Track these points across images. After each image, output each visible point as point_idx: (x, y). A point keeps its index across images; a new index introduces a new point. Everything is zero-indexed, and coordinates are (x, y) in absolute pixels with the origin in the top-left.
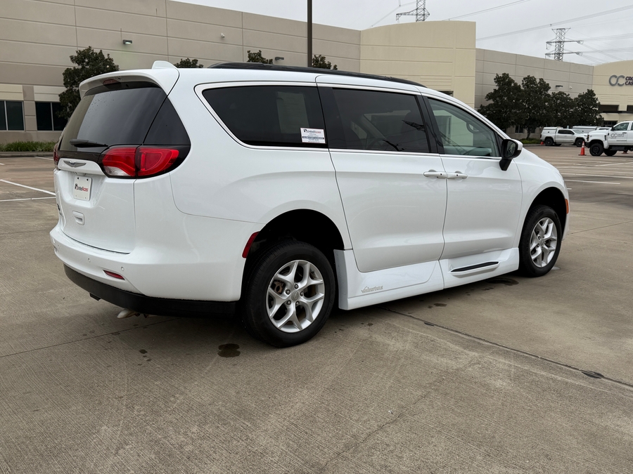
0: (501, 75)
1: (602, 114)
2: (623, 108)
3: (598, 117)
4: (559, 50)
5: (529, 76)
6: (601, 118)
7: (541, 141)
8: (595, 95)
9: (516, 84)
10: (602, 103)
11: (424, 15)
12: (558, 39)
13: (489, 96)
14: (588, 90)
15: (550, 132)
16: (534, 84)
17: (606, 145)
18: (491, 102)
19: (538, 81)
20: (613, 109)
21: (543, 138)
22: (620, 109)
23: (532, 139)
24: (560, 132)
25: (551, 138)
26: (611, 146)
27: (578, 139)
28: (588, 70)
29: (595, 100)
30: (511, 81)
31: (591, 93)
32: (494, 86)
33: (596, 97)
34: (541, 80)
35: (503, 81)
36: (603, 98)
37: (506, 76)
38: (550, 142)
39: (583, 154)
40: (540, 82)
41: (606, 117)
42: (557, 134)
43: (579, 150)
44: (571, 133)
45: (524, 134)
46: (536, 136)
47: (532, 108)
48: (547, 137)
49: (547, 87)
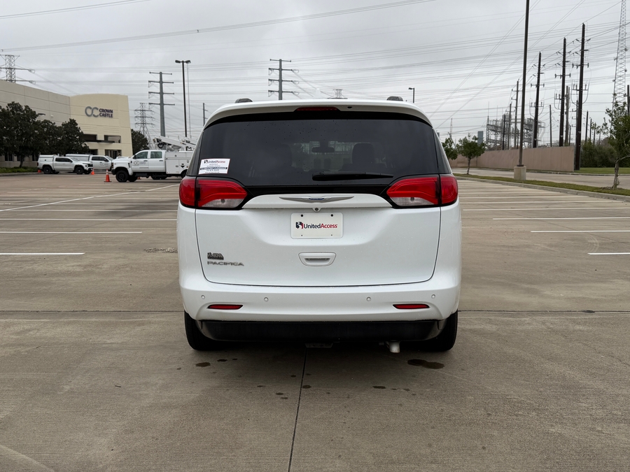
1: (86, 143)
2: (101, 137)
3: (83, 146)
4: (11, 76)
5: (13, 102)
6: (86, 147)
7: (39, 169)
8: (77, 124)
9: (3, 110)
10: (85, 133)
12: (8, 66)
14: (70, 120)
15: (46, 160)
16: (21, 110)
17: (130, 172)
19: (24, 108)
20: (93, 138)
21: (40, 166)
22: (98, 139)
23: (25, 168)
24: (57, 160)
25: (49, 166)
26: (135, 173)
27: (76, 166)
28: (64, 101)
29: (78, 130)
31: (73, 122)
33: (78, 126)
34: (27, 107)
36: (86, 126)
38: (48, 170)
39: (108, 180)
40: (25, 110)
41: (92, 145)
42: (55, 162)
43: (104, 177)
44: (69, 160)
45: (16, 163)
46: (33, 164)
47: (22, 135)
48: (45, 166)
49: (34, 115)
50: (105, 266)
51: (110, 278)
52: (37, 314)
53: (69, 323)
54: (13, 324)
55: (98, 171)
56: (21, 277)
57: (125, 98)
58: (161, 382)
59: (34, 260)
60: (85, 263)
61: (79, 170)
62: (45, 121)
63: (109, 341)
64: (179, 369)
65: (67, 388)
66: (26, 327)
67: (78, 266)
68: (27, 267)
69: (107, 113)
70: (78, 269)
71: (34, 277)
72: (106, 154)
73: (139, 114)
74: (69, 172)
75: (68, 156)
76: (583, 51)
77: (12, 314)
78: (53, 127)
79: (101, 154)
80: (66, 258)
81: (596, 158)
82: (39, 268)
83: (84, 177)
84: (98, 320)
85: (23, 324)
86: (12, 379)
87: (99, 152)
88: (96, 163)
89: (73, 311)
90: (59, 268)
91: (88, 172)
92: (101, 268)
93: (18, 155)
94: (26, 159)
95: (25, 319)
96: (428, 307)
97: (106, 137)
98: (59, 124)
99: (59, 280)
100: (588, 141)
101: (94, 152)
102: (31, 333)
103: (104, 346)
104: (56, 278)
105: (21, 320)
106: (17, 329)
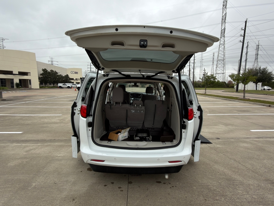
0: (44, 69)
2: (75, 79)
4: (52, 63)
5: (52, 70)
6: (71, 81)
9: (49, 72)
11: (3, 47)
12: (51, 60)
13: (41, 75)
16: (54, 72)
18: (42, 76)
20: (73, 79)
21: (59, 86)
22: (74, 79)
23: (55, 87)
24: (63, 85)
27: (68, 86)
28: (66, 69)
29: (69, 77)
30: (47, 71)
31: (67, 75)
32: (42, 72)
34: (55, 71)
35: (45, 70)
36: (71, 76)
37: (45, 69)
38: (60, 87)
39: (76, 90)
41: (72, 81)
43: (74, 89)
44: (66, 85)
45: (52, 85)
46: (57, 86)
47: (54, 78)
48: (60, 86)
49: (57, 73)
50: (67, 120)
51: (67, 125)
52: (37, 141)
53: (47, 146)
54: (27, 146)
55: (73, 88)
56: (39, 124)
57: (81, 69)
58: (73, 180)
59: (45, 117)
60: (61, 119)
61: (69, 87)
62: (60, 75)
63: (59, 155)
64: (81, 171)
65: (34, 184)
66: (31, 148)
67: (58, 120)
68: (42, 120)
69: (76, 73)
70: (58, 121)
71: (43, 124)
72: (76, 83)
73: (85, 73)
74: (66, 88)
75: (66, 84)
76: (194, 59)
77: (29, 142)
78: (62, 76)
79: (75, 83)
80: (56, 117)
81: (197, 85)
82: (46, 120)
83: (70, 89)
84: (58, 144)
85: (31, 146)
86: (13, 179)
87: (74, 83)
88: (73, 85)
89: (51, 140)
90: (52, 121)
91: (71, 88)
92: (65, 121)
93: (53, 83)
94: (55, 84)
95: (33, 144)
96: (181, 161)
97: (76, 79)
98: (64, 76)
99: (51, 125)
100: (195, 81)
101: (73, 83)
102: (32, 151)
103: (56, 158)
104: (50, 125)
105: (31, 144)
106: (27, 149)
